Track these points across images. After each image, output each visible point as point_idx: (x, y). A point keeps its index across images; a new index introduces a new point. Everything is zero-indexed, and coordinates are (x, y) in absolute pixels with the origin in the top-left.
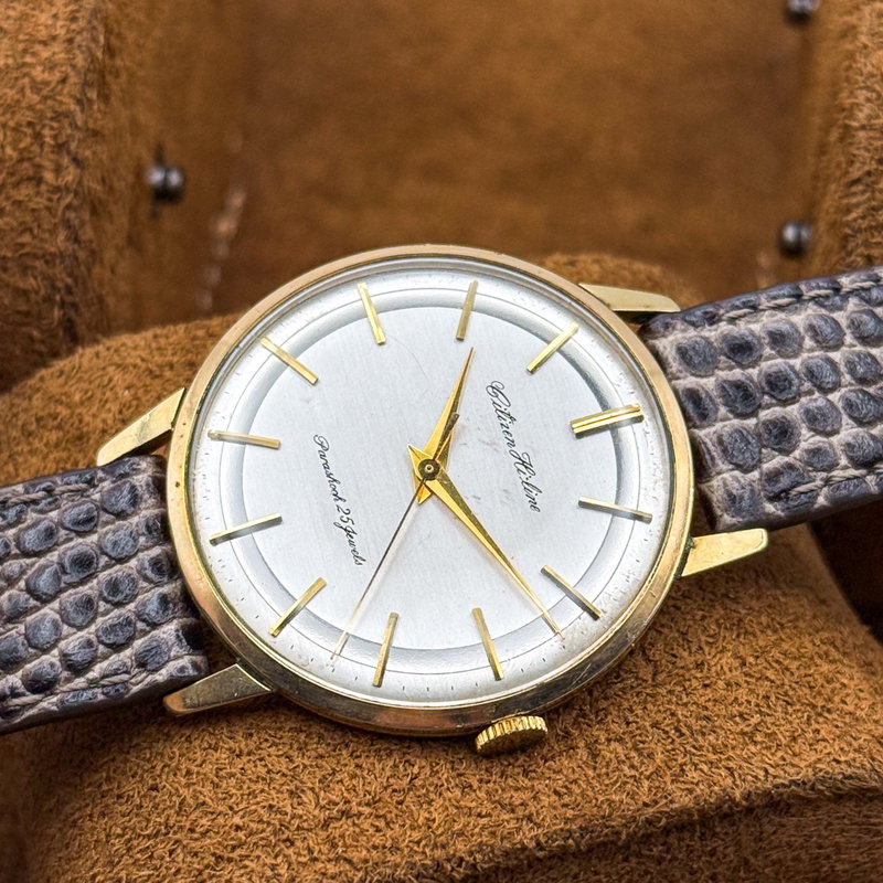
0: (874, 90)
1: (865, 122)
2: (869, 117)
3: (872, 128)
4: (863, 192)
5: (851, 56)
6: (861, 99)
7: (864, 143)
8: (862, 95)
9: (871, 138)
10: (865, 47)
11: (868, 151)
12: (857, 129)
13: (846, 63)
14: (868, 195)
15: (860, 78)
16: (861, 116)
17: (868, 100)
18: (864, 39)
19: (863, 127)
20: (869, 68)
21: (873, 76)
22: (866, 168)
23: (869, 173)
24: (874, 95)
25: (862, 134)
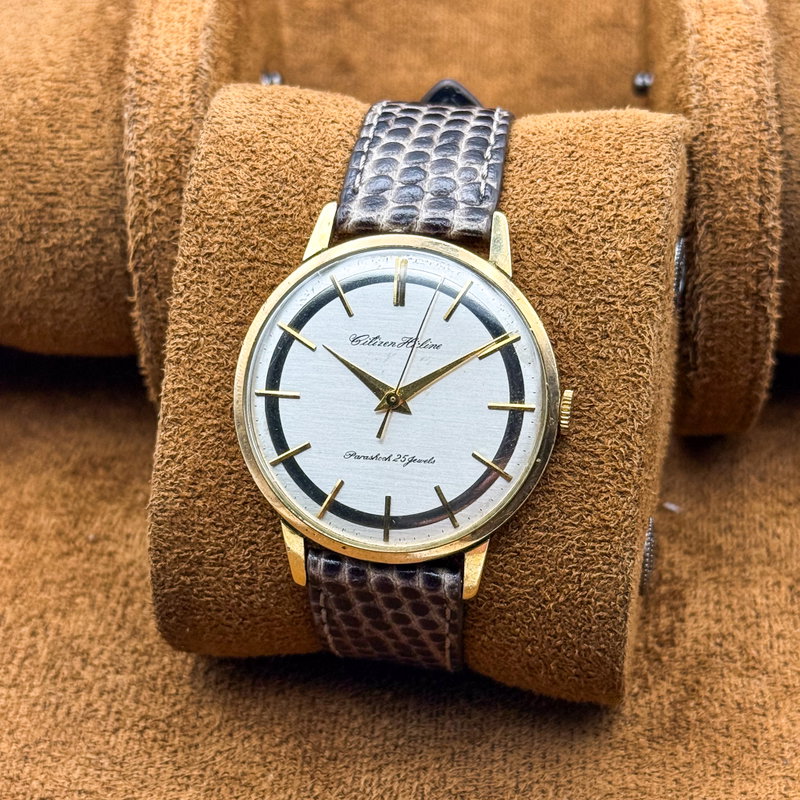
0: (700, 85)
1: (697, 104)
2: (699, 101)
3: (702, 107)
4: (701, 145)
5: (684, 69)
6: (693, 91)
7: (698, 116)
8: (693, 89)
9: (702, 112)
10: (692, 61)
11: (701, 120)
12: (692, 109)
13: (681, 74)
14: (704, 146)
15: (691, 79)
16: (694, 101)
17: (697, 91)
18: (690, 56)
19: (696, 107)
20: (696, 72)
21: (698, 76)
22: (702, 130)
23: (703, 134)
24: (701, 88)
25: (696, 111)
